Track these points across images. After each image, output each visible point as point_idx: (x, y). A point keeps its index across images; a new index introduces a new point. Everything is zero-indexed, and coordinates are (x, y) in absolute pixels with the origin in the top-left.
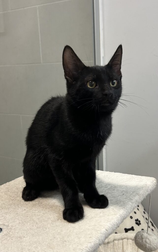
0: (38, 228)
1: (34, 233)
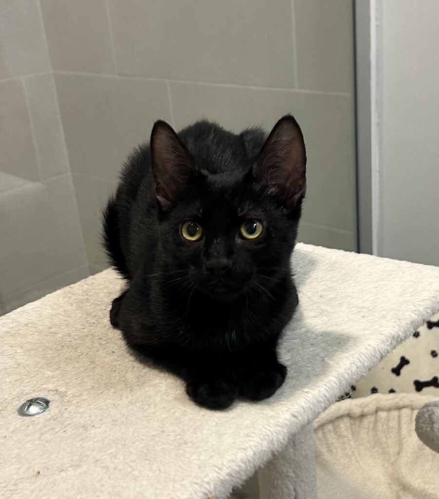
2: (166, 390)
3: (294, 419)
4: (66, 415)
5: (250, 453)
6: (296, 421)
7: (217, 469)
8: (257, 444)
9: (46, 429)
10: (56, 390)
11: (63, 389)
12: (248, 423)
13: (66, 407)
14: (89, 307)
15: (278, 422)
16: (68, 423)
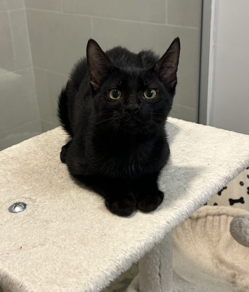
0: (74, 209)
1: (66, 216)
2: (93, 202)
3: (168, 224)
4: (36, 214)
5: (143, 244)
6: (169, 225)
7: (124, 252)
8: (147, 238)
9: (25, 221)
10: (30, 198)
11: (34, 198)
12: (141, 226)
13: (36, 209)
14: (48, 149)
15: (159, 226)
16: (37, 218)
